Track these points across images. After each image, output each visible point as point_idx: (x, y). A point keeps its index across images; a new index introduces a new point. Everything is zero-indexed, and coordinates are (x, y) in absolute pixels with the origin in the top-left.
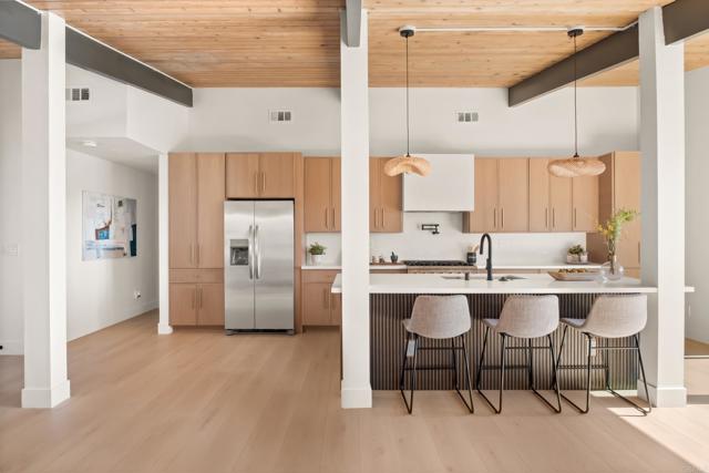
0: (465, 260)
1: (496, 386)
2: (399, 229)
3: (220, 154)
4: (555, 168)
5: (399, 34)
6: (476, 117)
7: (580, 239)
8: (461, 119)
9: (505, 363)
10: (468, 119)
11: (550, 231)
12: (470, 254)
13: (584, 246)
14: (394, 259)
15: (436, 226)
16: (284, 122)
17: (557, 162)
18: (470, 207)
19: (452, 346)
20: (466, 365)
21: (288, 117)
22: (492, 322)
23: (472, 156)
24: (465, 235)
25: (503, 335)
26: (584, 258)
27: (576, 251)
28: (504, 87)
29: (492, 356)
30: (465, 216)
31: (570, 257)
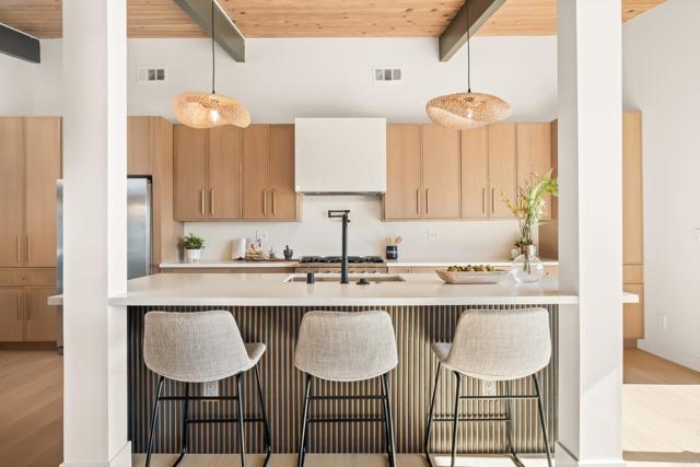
2: (293, 217)
3: (54, 118)
6: (398, 75)
8: (379, 77)
10: (388, 77)
11: (488, 218)
12: (390, 248)
14: (288, 255)
15: (347, 211)
16: (156, 82)
21: (161, 75)
23: (384, 121)
28: (435, 36)
30: (380, 197)
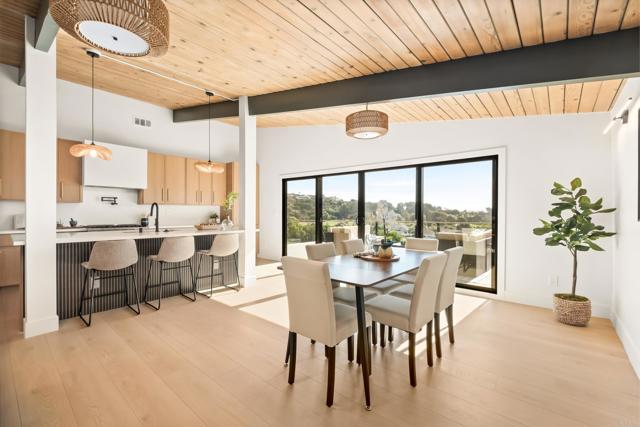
0: (139, 224)
1: (157, 297)
2: (79, 200)
4: (197, 166)
5: (85, 52)
6: (149, 124)
7: (217, 210)
8: (137, 122)
9: (163, 281)
10: (143, 123)
11: (199, 204)
12: (143, 219)
13: (219, 214)
14: (73, 224)
15: (115, 198)
17: (199, 163)
18: (143, 185)
19: (123, 274)
20: (134, 285)
22: (154, 257)
23: (146, 151)
24: (140, 206)
25: (161, 262)
26: (218, 220)
27: (214, 217)
28: (170, 109)
29: (154, 279)
30: (139, 191)
31: (210, 221)
